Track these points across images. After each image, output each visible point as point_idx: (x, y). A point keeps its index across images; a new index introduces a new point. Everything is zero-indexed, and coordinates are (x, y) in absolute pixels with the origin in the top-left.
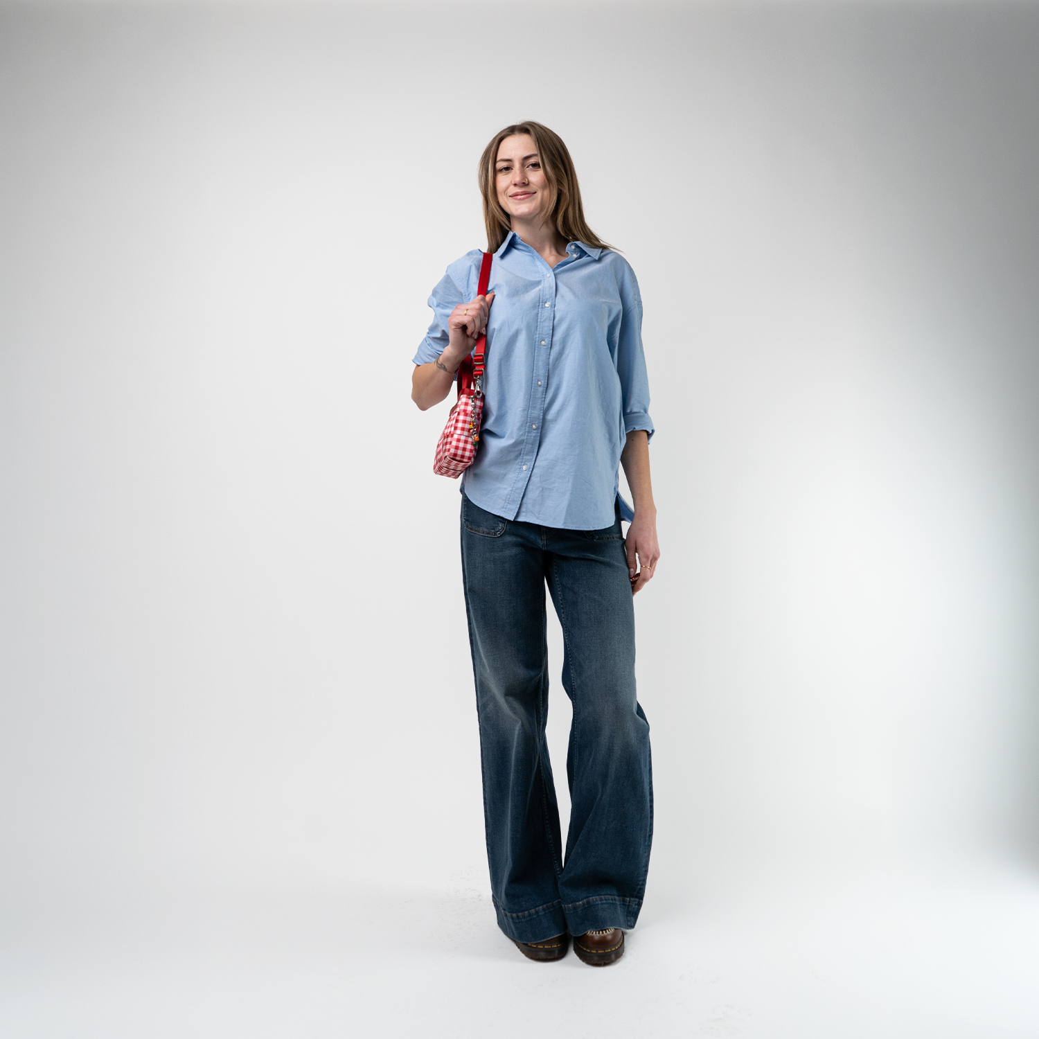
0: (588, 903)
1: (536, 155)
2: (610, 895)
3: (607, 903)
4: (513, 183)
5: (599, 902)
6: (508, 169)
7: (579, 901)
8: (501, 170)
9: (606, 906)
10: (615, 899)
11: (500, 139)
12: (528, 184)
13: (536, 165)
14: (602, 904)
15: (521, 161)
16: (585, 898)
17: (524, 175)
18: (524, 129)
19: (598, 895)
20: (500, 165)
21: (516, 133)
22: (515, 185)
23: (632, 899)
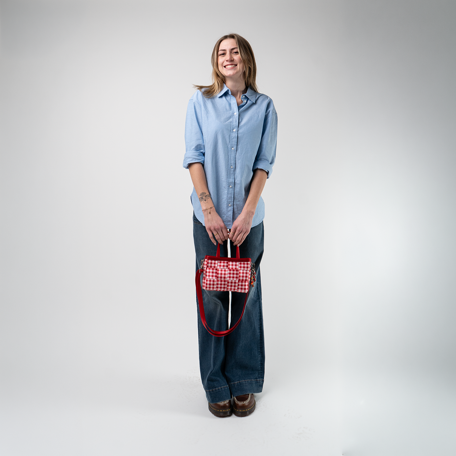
0: (240, 383)
1: (237, 48)
2: (249, 379)
3: (248, 383)
4: (226, 60)
5: (244, 383)
6: (224, 54)
7: (236, 381)
8: (220, 55)
9: (247, 384)
10: (252, 381)
11: (221, 41)
12: (233, 60)
13: (237, 53)
14: (245, 383)
15: (230, 50)
16: (238, 381)
17: (231, 57)
18: (232, 36)
19: (244, 380)
20: (220, 52)
21: (228, 38)
22: (227, 61)
23: (260, 379)
